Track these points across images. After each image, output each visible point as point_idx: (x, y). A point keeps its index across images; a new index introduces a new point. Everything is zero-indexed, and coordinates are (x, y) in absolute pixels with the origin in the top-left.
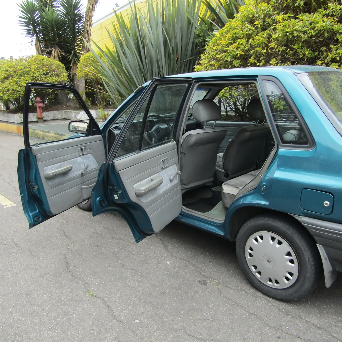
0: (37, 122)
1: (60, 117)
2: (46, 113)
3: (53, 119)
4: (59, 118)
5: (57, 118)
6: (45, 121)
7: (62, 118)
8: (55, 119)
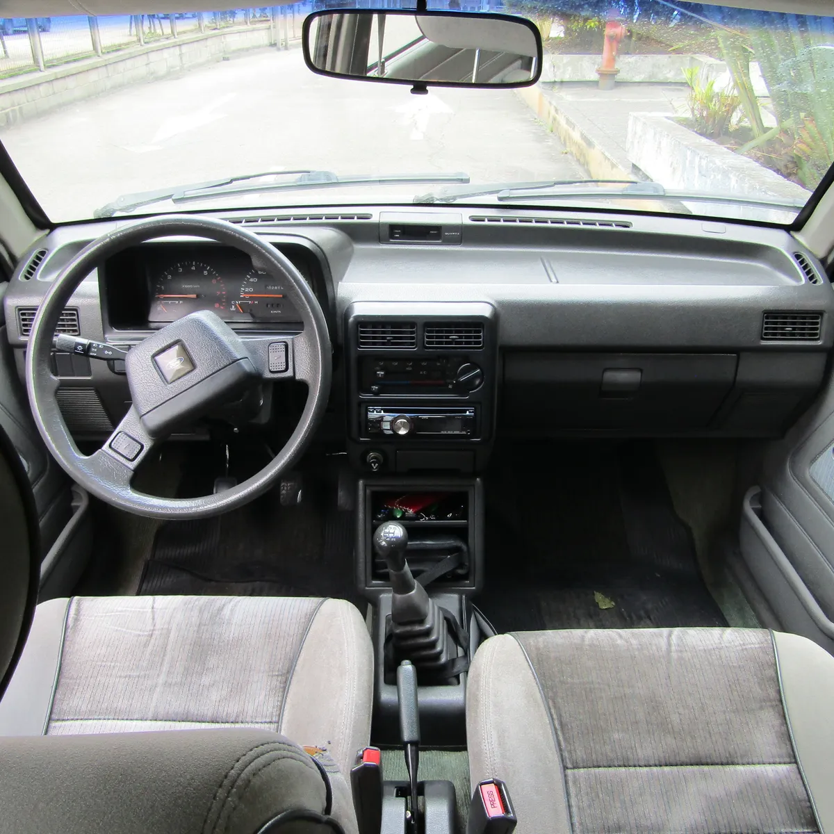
0: (595, 84)
1: (670, 76)
2: (629, 59)
3: (647, 80)
4: (668, 78)
5: (661, 78)
6: (619, 84)
7: (678, 79)
8: (653, 80)
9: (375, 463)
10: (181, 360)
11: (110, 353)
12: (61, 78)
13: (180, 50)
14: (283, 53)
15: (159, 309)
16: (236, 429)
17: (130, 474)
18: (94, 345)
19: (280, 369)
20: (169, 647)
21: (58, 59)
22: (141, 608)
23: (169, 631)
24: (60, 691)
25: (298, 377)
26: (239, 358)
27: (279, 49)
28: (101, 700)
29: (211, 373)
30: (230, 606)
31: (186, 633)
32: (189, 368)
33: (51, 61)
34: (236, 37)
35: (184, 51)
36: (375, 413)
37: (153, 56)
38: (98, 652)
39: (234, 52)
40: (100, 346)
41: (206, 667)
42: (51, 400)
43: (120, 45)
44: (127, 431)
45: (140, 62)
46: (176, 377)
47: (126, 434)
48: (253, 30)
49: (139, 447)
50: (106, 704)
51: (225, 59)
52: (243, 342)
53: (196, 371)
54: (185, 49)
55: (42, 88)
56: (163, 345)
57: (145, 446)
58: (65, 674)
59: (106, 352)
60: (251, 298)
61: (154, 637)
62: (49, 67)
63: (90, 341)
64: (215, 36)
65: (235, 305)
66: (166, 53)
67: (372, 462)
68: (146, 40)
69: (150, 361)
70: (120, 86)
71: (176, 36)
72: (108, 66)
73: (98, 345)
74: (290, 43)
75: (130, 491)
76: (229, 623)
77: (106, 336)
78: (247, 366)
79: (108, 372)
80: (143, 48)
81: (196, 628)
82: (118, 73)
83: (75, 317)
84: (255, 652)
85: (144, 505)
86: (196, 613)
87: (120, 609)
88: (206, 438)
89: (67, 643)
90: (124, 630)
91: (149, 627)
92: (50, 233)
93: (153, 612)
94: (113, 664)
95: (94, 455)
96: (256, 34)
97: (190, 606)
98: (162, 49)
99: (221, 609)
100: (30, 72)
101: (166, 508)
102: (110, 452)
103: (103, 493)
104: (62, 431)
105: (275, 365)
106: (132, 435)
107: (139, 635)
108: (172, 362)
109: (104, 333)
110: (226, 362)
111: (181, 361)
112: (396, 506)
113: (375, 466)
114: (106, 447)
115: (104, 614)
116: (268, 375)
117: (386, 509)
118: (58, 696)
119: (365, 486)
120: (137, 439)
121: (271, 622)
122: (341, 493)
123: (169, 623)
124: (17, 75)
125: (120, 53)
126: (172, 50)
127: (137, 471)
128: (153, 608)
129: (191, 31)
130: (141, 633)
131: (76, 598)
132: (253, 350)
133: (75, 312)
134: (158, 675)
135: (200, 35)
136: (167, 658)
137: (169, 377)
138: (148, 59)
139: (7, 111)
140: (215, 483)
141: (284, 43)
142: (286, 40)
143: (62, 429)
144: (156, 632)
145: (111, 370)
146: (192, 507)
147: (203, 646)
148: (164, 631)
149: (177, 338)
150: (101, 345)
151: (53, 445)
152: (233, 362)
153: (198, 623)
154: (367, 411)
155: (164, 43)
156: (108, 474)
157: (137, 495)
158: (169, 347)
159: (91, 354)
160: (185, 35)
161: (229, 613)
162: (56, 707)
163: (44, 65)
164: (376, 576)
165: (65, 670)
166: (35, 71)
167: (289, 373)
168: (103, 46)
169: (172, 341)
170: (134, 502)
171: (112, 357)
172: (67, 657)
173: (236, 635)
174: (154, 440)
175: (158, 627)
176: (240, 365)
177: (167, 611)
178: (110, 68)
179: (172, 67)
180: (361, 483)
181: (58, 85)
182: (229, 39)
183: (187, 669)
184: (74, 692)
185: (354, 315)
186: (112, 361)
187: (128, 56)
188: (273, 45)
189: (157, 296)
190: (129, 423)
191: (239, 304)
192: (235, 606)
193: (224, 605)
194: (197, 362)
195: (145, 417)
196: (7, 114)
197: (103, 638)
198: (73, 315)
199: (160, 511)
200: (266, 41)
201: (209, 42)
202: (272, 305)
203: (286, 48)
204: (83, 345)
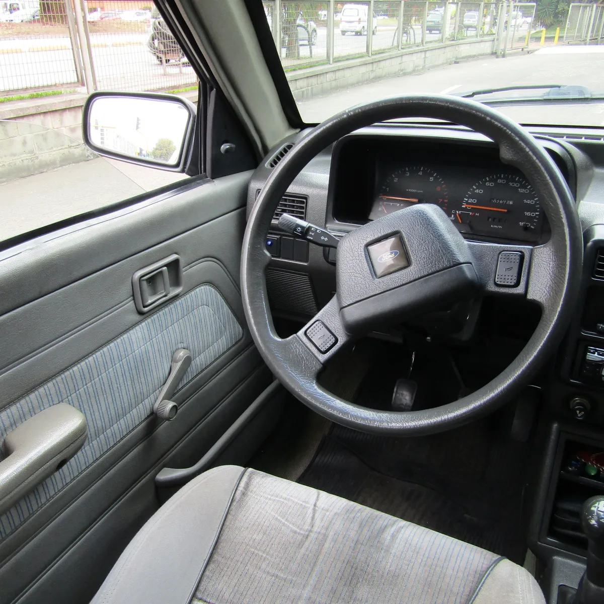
9: (581, 410)
10: (396, 253)
11: (326, 239)
12: (342, 69)
13: (425, 55)
14: (501, 59)
15: (380, 209)
16: (428, 338)
17: (319, 367)
18: (313, 229)
19: (509, 284)
20: (321, 557)
21: (343, 57)
22: (303, 502)
23: (325, 537)
24: (210, 567)
25: (530, 296)
26: (462, 261)
27: (497, 57)
28: (244, 593)
29: (426, 273)
30: (392, 530)
31: (341, 546)
32: (403, 263)
33: (338, 58)
34: (467, 47)
35: (427, 55)
36: (596, 354)
37: (405, 58)
38: (254, 537)
39: (463, 58)
40: (318, 231)
41: (354, 596)
42: (260, 274)
43: (384, 50)
44: (325, 321)
45: (395, 62)
46: (386, 272)
47: (323, 323)
48: (482, 41)
49: (333, 340)
50: (247, 600)
51: (456, 63)
52: (469, 245)
53: (411, 268)
54: (428, 54)
55: (328, 75)
56: (380, 235)
57: (339, 340)
58: (219, 550)
59: (322, 238)
60: (473, 210)
61: (310, 539)
62: (336, 62)
63: (310, 225)
64: (452, 45)
65: (455, 214)
66: (414, 57)
67: (578, 409)
68: (402, 47)
69: (363, 250)
70: (379, 77)
71: (424, 45)
72: (374, 64)
73: (317, 229)
74: (507, 52)
75: (314, 385)
76: (387, 551)
77: (327, 226)
78: (469, 272)
79: (322, 260)
80: (399, 52)
81: (353, 545)
82: (380, 69)
83: (304, 205)
84: (411, 599)
85: (325, 404)
86: (355, 526)
87: (285, 496)
88: (400, 340)
89: (230, 517)
90: (283, 521)
91: (307, 527)
92: (300, 131)
93: (314, 511)
94: (264, 555)
95: (288, 339)
96: (482, 45)
97: (352, 515)
98: (412, 53)
99: (383, 530)
100: (323, 64)
101: (347, 413)
102: (305, 339)
103: (288, 381)
104: (264, 307)
105: (503, 277)
106: (329, 327)
107: (295, 532)
108: (384, 255)
109: (326, 223)
110: (446, 264)
111: (395, 255)
112: (592, 463)
113: (579, 414)
114: (301, 333)
115: (269, 497)
116: (492, 288)
117: (578, 461)
118: (207, 573)
119: (560, 432)
120: (333, 331)
121: (434, 567)
122: (516, 422)
123: (327, 529)
124: (315, 66)
125: (384, 55)
126: (419, 54)
127: (326, 365)
128: (315, 505)
129: (435, 41)
130: (298, 531)
131: (250, 469)
132: (479, 256)
133: (305, 200)
134: (304, 586)
135: (441, 44)
136: (317, 569)
137: (380, 271)
138: (402, 60)
139: (303, 89)
140: (397, 382)
141: (502, 52)
142: (504, 50)
143: (264, 305)
144: (312, 535)
145: (326, 260)
146: (375, 421)
147: (356, 569)
148: (321, 537)
149: (396, 229)
150: (320, 229)
151: (252, 321)
152: (454, 266)
153: (356, 539)
154: (586, 351)
155: (414, 49)
156: (297, 363)
157: (321, 392)
158: (386, 237)
159: (309, 237)
160: (430, 44)
161: (389, 538)
162: (203, 583)
163: (333, 60)
164: (552, 533)
165: (222, 545)
166: (327, 64)
167: (520, 290)
168: (373, 50)
169: (390, 231)
170: (316, 399)
171: (328, 244)
172: (226, 532)
173: (393, 568)
174: (348, 336)
175: (316, 529)
176: (461, 270)
177: (328, 513)
178: (375, 65)
179: (417, 67)
180: (555, 426)
181: (339, 74)
182: (462, 48)
183: (334, 591)
184: (223, 573)
185: (594, 239)
186: (327, 248)
187: (388, 57)
188: (494, 54)
189: (380, 197)
190: (329, 314)
191: (459, 214)
192: (398, 532)
193: (386, 527)
194: (413, 258)
195: (345, 309)
196: (303, 92)
197: (262, 523)
198: (303, 202)
199: (340, 415)
200: (489, 51)
201: (448, 49)
202: (494, 219)
203: (504, 56)
204: (303, 227)
